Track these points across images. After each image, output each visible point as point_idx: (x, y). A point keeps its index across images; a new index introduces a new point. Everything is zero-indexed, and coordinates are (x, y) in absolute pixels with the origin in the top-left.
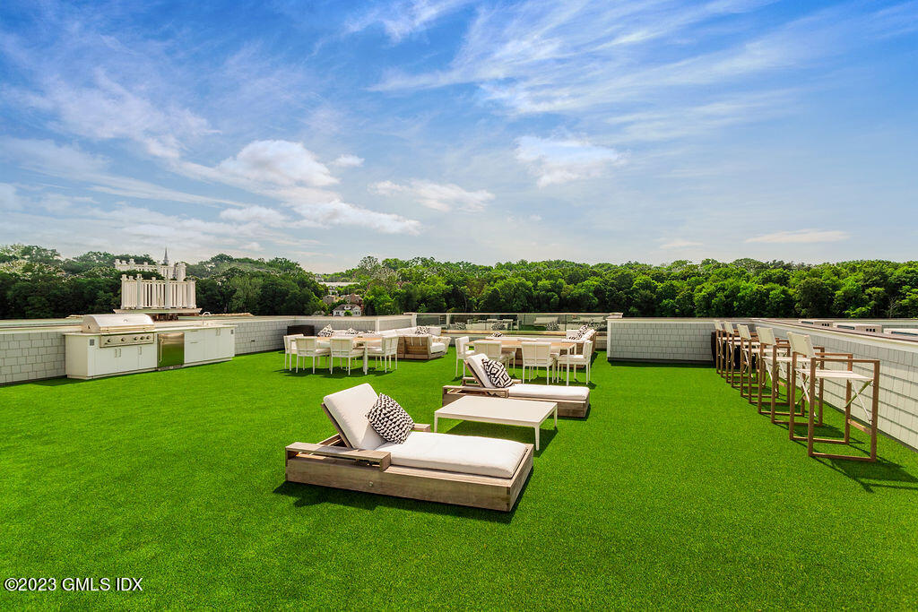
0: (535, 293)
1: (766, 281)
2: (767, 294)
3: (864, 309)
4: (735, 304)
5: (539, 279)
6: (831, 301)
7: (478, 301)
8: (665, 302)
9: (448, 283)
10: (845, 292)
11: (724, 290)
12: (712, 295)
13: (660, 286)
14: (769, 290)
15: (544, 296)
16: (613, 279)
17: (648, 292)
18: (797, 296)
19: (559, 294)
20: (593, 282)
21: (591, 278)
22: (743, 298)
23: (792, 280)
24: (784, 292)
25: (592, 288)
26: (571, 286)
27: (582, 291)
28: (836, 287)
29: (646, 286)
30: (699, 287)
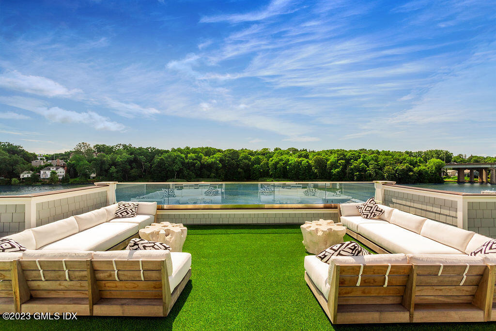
0: (187, 161)
1: (300, 156)
2: (301, 163)
3: (338, 170)
4: (288, 167)
5: (188, 153)
6: (326, 166)
7: (151, 165)
8: (255, 166)
9: (131, 154)
10: (331, 162)
11: (282, 160)
12: (277, 163)
13: (253, 158)
14: (302, 161)
15: (191, 163)
16: (229, 154)
17: (247, 161)
18: (313, 163)
19: (200, 161)
20: (218, 155)
21: (218, 153)
22: (290, 164)
23: (310, 157)
24: (307, 162)
25: (218, 159)
26: (207, 157)
27: (213, 160)
28: (327, 160)
29: (246, 158)
30: (271, 159)
